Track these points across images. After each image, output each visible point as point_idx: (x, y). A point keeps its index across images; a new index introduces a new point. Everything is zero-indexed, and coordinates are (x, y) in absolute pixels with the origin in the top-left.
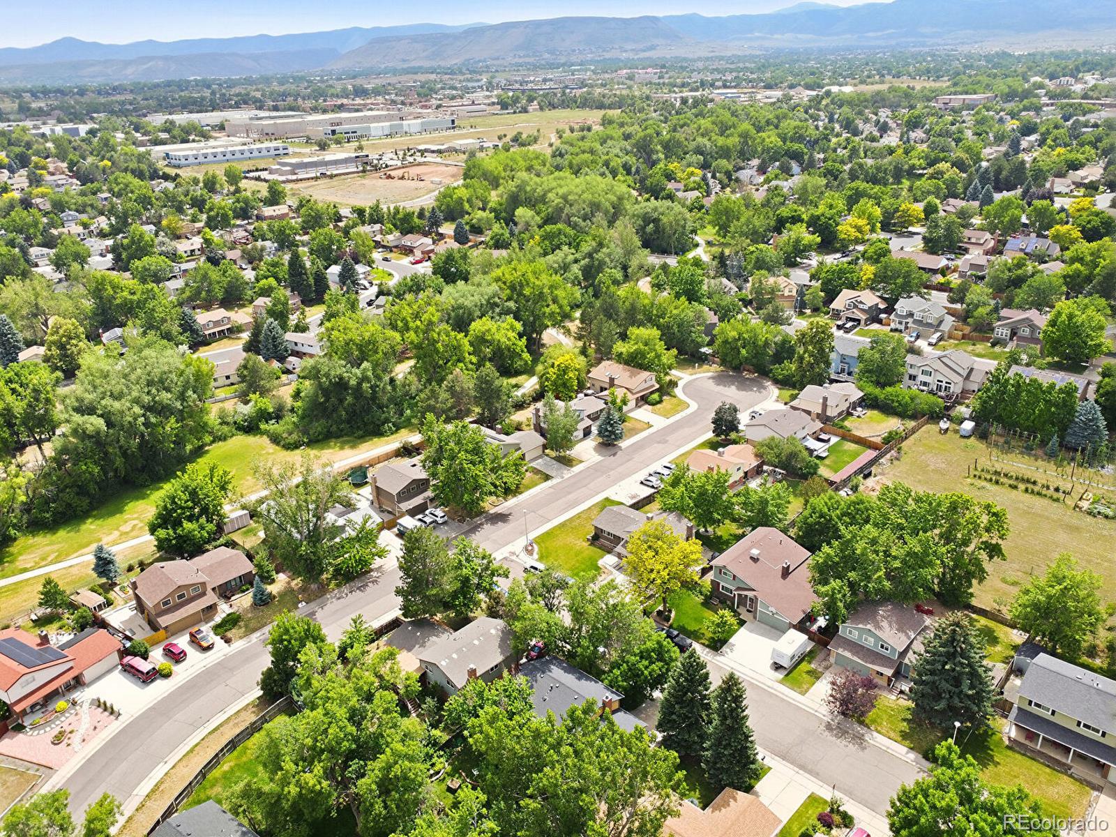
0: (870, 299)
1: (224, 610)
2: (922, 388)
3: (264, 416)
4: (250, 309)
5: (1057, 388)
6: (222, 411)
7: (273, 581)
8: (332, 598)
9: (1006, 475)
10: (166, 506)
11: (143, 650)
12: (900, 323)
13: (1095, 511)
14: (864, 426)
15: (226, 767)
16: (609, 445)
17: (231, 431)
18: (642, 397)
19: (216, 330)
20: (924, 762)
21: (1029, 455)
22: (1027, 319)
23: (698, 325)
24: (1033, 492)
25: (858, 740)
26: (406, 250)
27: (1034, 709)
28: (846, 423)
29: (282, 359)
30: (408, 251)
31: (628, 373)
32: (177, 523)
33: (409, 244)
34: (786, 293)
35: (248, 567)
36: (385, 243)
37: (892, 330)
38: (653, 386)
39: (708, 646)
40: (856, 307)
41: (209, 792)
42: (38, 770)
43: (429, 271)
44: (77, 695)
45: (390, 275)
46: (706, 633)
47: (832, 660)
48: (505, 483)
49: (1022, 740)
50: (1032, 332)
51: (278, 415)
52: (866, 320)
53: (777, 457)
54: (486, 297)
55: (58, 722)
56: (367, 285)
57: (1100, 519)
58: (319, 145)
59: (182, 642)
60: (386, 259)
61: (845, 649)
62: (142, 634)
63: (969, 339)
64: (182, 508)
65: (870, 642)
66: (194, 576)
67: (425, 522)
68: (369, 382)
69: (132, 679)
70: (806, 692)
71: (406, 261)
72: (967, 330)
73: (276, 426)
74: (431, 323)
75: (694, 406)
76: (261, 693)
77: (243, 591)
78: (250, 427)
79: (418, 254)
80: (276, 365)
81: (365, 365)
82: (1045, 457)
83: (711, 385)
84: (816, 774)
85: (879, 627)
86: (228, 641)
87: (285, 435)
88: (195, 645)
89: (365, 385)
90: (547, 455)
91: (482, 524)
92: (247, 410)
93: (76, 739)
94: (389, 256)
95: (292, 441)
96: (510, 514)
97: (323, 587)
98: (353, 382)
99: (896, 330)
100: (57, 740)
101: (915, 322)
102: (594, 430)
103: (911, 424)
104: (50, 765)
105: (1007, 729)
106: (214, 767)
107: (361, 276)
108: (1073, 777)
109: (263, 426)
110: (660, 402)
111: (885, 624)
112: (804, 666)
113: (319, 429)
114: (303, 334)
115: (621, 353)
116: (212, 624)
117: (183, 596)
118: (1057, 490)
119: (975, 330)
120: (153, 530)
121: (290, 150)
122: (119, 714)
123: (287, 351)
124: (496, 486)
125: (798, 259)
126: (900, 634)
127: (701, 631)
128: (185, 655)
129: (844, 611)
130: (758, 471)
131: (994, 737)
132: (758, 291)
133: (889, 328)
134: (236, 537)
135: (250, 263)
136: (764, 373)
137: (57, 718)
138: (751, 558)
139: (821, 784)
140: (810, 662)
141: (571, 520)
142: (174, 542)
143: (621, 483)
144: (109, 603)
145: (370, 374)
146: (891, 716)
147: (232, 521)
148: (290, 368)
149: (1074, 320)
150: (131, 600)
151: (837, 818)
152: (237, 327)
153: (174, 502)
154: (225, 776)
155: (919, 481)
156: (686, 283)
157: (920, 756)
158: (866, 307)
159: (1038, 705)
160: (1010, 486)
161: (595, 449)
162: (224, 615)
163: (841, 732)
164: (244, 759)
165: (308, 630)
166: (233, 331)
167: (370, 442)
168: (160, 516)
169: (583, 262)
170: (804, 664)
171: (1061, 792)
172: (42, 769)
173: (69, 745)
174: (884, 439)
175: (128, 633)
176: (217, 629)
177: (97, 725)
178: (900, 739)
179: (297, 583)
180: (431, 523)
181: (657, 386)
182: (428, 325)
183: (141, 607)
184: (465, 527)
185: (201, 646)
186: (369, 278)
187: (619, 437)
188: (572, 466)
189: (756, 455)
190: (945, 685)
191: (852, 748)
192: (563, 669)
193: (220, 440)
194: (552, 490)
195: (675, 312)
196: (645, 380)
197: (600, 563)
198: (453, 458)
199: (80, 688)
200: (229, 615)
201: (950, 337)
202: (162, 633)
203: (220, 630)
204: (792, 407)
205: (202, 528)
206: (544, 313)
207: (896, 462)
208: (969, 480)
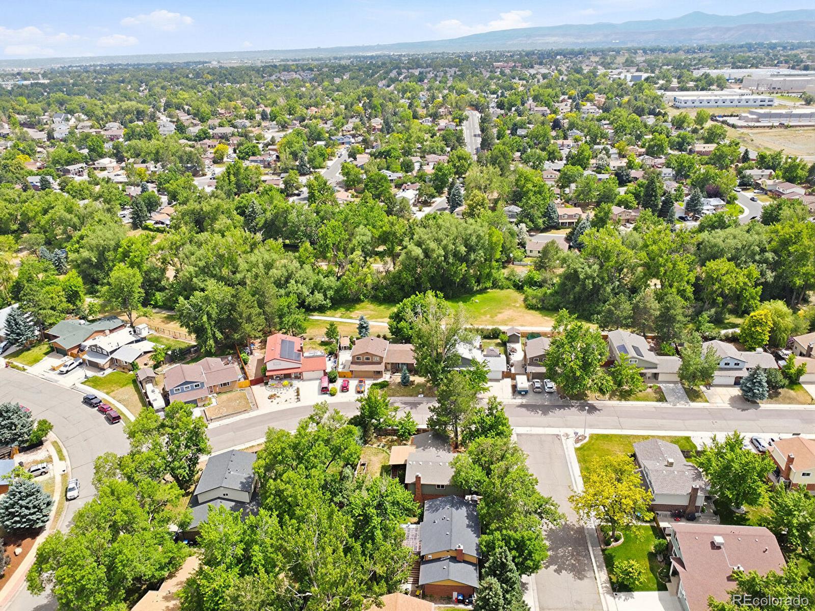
3: (532, 282)
6: (516, 271)
16: (748, 401)
19: (567, 221)
35: (413, 361)
36: (763, 186)
39: (611, 583)
44: (295, 382)
45: (741, 212)
55: (278, 389)
58: (806, 101)
59: (353, 383)
67: (534, 386)
78: (520, 286)
90: (682, 384)
93: (277, 401)
100: (271, 397)
104: (259, 406)
116: (373, 381)
117: (370, 359)
121: (776, 103)
122: (300, 401)
128: (347, 389)
137: (280, 387)
138: (713, 543)
161: (732, 398)
162: (383, 380)
172: (255, 405)
173: (272, 402)
176: (373, 385)
177: (288, 400)
184: (560, 402)
185: (357, 389)
188: (695, 401)
199: (298, 380)
200: (386, 382)
202: (349, 373)
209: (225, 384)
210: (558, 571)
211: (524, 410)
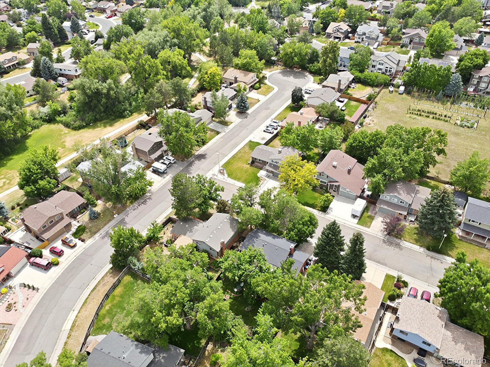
0: (345, 27)
1: (75, 225)
2: (378, 71)
3: (57, 113)
4: (25, 50)
5: (443, 68)
6: (32, 112)
7: (96, 205)
8: (130, 210)
9: (423, 111)
10: (26, 174)
11: (39, 253)
12: (359, 38)
13: (464, 125)
14: (357, 92)
15: (107, 308)
16: (243, 113)
17: (40, 123)
18: (251, 87)
19: (10, 64)
20: (427, 251)
21: (430, 100)
22: (418, 33)
23: (270, 46)
24: (436, 118)
25: (398, 245)
26: (101, 10)
27: (471, 223)
28: (349, 92)
29: (55, 79)
30: (103, 11)
31: (243, 74)
32: (35, 182)
33: (102, 7)
34: (304, 26)
35: (81, 201)
36: (88, 7)
37: (355, 42)
38: (255, 80)
39: (321, 210)
40: (338, 31)
41: (103, 322)
42: (4, 327)
43: (120, 22)
44: (10, 283)
45: (97, 25)
46: (318, 204)
47: (377, 210)
48: (202, 140)
49: (464, 236)
50: (420, 40)
51: (64, 112)
52: (343, 38)
53: (327, 113)
54: (163, 37)
55: (5, 299)
56: (87, 32)
57: (466, 128)
59: (58, 245)
60: (91, 16)
61: (384, 205)
62: (35, 245)
63: (390, 44)
64: (36, 174)
65: (395, 201)
66: (55, 210)
67: (166, 164)
68: (113, 90)
69: (38, 269)
70: (370, 226)
71: (103, 16)
72: (389, 39)
73: (64, 118)
74: (140, 55)
75: (276, 89)
76: (111, 266)
77: (82, 213)
78: (50, 119)
79: (109, 12)
80: (52, 82)
81: (109, 81)
82: (437, 101)
83: (280, 76)
84: (385, 265)
85: (400, 194)
86: (83, 241)
87: (72, 123)
88: (66, 245)
89: (112, 92)
90: (214, 121)
91: (193, 161)
92: (46, 110)
93: (19, 306)
94: (93, 14)
95: (77, 126)
96: (206, 154)
97: (124, 205)
98: (105, 91)
99: (357, 42)
100: (9, 308)
101: (367, 37)
102: (234, 106)
103: (377, 90)
104: (10, 323)
105: (458, 232)
106: (101, 308)
107: (83, 27)
108: (488, 249)
109: (58, 119)
110: (260, 88)
111: (401, 192)
112: (365, 214)
113: (90, 117)
114: (62, 64)
115: (238, 64)
116: (71, 233)
117: (52, 221)
118: (445, 116)
119: (391, 40)
120: (22, 187)
122: (38, 289)
123: (56, 74)
124: (198, 142)
125: (304, 7)
126: (408, 196)
127: (316, 203)
128: (63, 252)
129: (383, 188)
130: (317, 120)
131: (453, 236)
132: (291, 25)
133: (354, 41)
134: (67, 183)
135: (14, 22)
136: (304, 68)
137: (3, 297)
138: (333, 166)
139: (389, 269)
140: (367, 212)
141: (237, 154)
142: (36, 192)
143: (254, 133)
144: (9, 230)
145: (113, 85)
146: (409, 233)
147: (62, 175)
148: (61, 83)
149: (441, 34)
150: (21, 226)
151: (402, 284)
152: (22, 62)
153: (30, 171)
154: (109, 312)
155: (388, 118)
156: (260, 23)
157: (425, 249)
158: (343, 31)
159: (473, 221)
160: (426, 116)
161: (236, 115)
162: (76, 227)
163: (391, 244)
164: (115, 302)
165: (132, 233)
166: (20, 65)
167: (119, 122)
168: (24, 179)
169: (202, 14)
170: (365, 213)
171: (485, 256)
172: (6, 326)
173: (16, 310)
174: (367, 98)
175: (25, 244)
176: (75, 235)
177: (28, 297)
178: (415, 242)
179: (109, 204)
180: (169, 164)
181: (258, 80)
182: (139, 56)
183: (28, 229)
184: (186, 164)
185: (70, 246)
186: (86, 28)
187: (247, 109)
188: (228, 125)
189: (316, 113)
190: (437, 219)
191: (397, 250)
192: (265, 234)
193: (35, 128)
194: (222, 139)
195: (259, 40)
196: (251, 77)
197: (259, 175)
198: (177, 131)
199: (10, 279)
200: (79, 227)
201: (382, 44)
202: (46, 242)
203: (77, 236)
204: (324, 86)
205: (49, 183)
206: (193, 44)
207: (375, 109)
208: (408, 115)
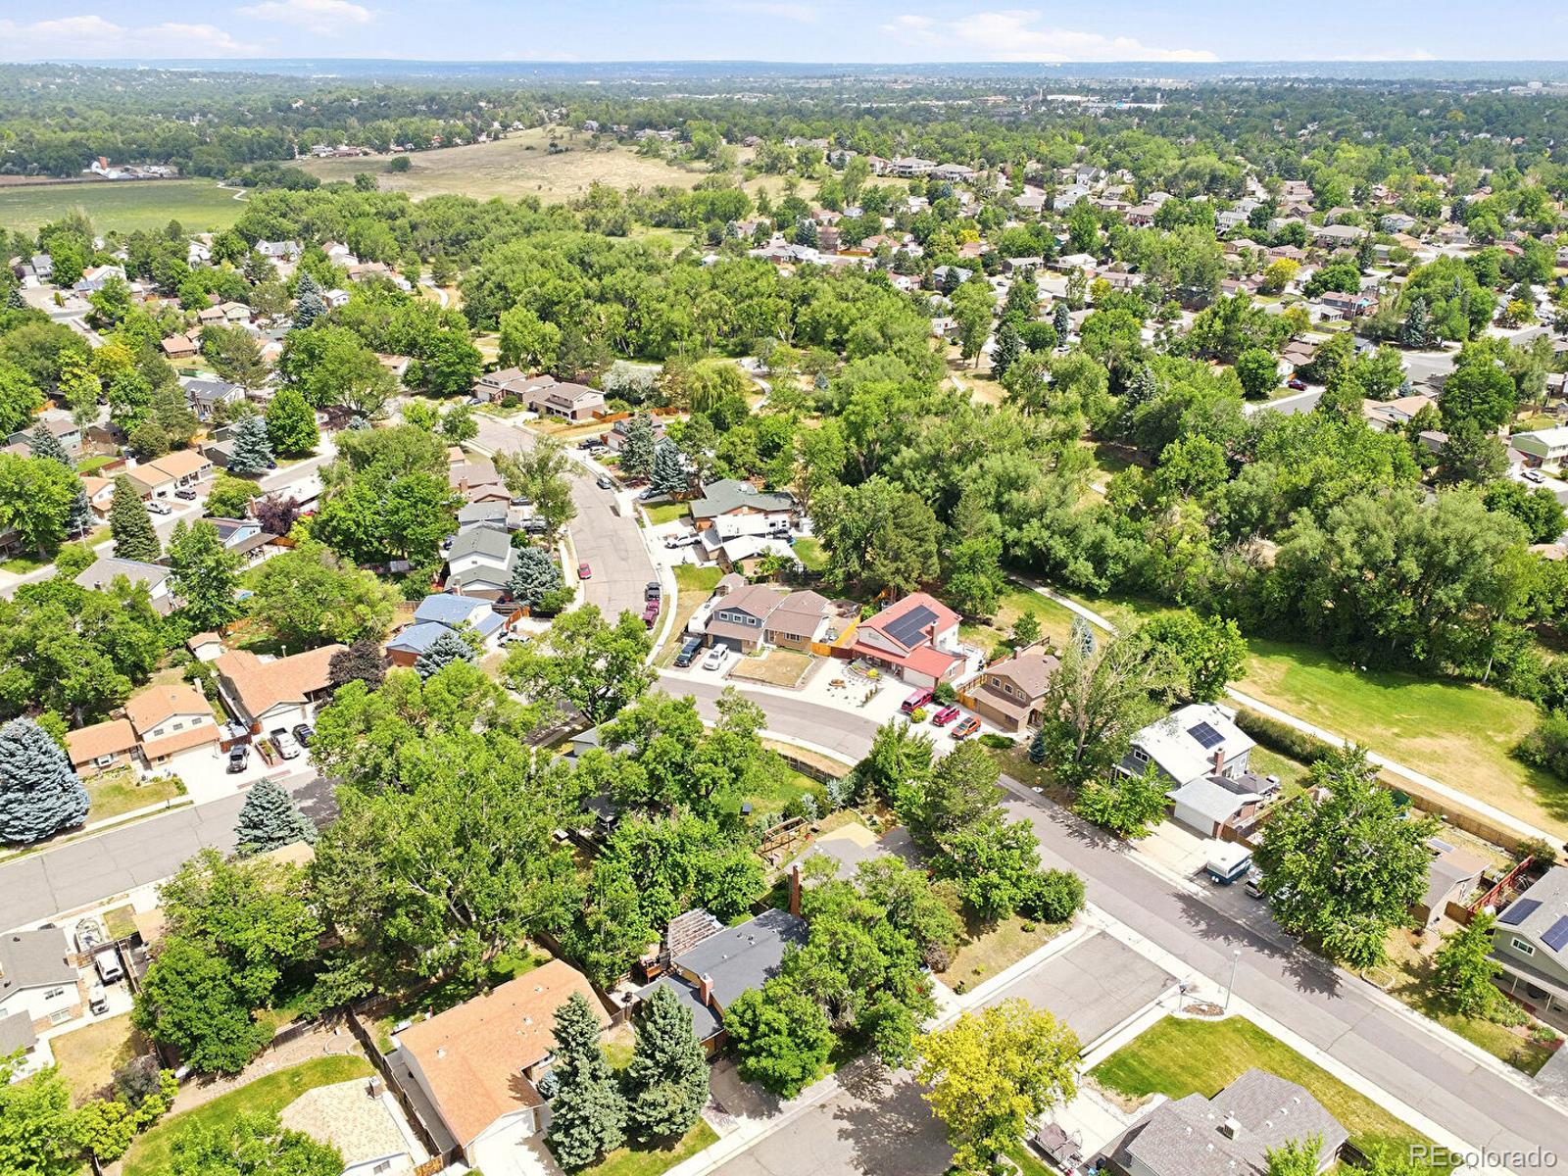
209: (793, 636)
210: (843, 1134)
211: (1180, 905)
